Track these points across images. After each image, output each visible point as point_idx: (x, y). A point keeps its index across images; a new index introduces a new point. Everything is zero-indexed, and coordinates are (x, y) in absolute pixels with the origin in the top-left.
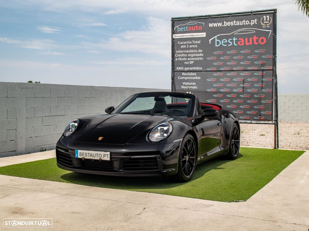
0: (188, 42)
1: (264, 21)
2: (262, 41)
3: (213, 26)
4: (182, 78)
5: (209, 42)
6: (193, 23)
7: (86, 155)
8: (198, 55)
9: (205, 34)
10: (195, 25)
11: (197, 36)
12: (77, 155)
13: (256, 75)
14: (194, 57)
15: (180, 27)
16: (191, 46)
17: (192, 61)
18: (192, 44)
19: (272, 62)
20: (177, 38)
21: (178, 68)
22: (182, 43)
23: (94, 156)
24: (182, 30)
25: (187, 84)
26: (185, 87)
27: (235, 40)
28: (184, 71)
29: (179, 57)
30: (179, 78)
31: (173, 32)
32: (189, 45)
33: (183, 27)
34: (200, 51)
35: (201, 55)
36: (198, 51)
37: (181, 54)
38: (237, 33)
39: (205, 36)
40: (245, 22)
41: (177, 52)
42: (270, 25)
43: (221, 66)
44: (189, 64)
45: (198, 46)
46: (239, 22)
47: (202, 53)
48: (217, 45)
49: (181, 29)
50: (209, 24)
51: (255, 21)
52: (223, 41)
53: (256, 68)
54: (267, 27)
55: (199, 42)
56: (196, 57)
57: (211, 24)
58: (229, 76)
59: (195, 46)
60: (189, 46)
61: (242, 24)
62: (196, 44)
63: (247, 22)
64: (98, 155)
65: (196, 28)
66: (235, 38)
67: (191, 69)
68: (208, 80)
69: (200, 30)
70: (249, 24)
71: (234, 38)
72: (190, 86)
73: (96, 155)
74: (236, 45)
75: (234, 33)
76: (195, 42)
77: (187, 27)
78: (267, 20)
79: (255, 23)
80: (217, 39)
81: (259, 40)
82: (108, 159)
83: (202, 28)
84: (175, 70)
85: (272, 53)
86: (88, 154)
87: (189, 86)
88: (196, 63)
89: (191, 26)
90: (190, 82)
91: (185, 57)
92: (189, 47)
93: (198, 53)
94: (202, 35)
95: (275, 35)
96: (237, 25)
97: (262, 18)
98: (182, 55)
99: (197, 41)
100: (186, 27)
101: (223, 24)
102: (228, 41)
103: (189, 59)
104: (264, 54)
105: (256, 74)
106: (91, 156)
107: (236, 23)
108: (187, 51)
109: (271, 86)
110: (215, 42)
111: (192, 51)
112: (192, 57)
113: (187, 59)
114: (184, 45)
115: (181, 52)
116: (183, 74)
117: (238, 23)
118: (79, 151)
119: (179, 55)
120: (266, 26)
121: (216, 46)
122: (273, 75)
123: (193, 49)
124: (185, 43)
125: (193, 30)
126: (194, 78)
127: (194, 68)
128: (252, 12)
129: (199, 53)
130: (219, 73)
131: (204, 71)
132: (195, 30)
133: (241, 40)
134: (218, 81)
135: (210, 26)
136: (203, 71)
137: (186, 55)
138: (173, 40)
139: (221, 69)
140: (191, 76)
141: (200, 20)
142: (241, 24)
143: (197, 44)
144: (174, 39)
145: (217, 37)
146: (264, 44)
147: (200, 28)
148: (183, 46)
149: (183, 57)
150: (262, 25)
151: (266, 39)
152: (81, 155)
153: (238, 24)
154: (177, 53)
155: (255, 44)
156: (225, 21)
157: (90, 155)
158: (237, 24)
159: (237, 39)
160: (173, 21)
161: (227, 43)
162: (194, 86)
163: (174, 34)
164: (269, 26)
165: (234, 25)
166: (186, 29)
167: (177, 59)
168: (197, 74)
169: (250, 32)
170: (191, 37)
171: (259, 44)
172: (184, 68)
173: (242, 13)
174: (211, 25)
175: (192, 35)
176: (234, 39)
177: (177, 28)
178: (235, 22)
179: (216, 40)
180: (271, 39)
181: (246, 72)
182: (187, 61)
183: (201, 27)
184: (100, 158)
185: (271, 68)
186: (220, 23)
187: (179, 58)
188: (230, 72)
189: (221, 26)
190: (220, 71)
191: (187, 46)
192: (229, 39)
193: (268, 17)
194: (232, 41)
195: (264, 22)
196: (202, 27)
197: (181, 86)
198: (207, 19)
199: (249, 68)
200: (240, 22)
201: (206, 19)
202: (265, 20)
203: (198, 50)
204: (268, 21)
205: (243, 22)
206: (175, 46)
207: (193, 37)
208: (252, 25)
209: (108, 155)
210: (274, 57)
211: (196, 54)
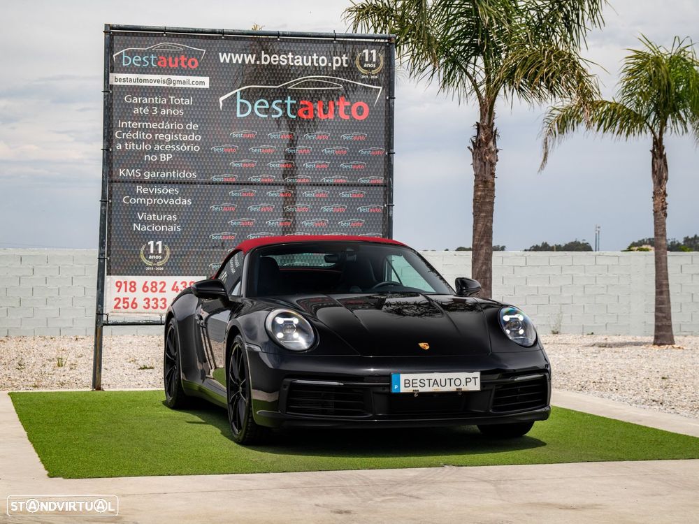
0: (156, 98)
1: (365, 62)
2: (360, 111)
3: (231, 60)
4: (136, 201)
5: (218, 103)
6: (172, 48)
7: (422, 385)
8: (186, 138)
9: (206, 80)
10: (178, 54)
11: (184, 83)
12: (396, 387)
13: (344, 198)
14: (172, 142)
15: (131, 54)
16: (164, 112)
17: (166, 152)
18: (168, 106)
19: (383, 167)
20: (122, 83)
21: (125, 172)
22: (136, 100)
23: (443, 384)
24: (138, 62)
25: (150, 218)
26: (145, 228)
27: (292, 105)
28: (141, 182)
29: (128, 141)
30: (127, 200)
31: (110, 67)
32: (160, 106)
33: (142, 54)
34: (192, 126)
35: (194, 137)
36: (185, 127)
37: (133, 131)
38: (297, 86)
39: (207, 86)
40: (318, 60)
41: (121, 124)
42: (379, 73)
43: (251, 172)
44: (158, 161)
45: (185, 111)
46: (303, 59)
47: (197, 133)
48: (241, 113)
49: (135, 60)
50: (220, 54)
51: (342, 60)
52: (259, 104)
53: (345, 178)
54: (372, 77)
55: (189, 102)
56: (179, 143)
57: (225, 54)
58: (272, 198)
59: (176, 112)
60: (159, 110)
61: (310, 64)
62: (179, 107)
63: (323, 61)
64: (452, 381)
65: (179, 62)
66: (291, 99)
67: (164, 175)
68: (213, 208)
69: (193, 67)
70: (327, 67)
71: (289, 98)
72: (161, 223)
73: (448, 381)
74: (294, 117)
75: (289, 85)
76: (177, 101)
77: (152, 57)
78: (370, 62)
79: (342, 64)
80: (241, 98)
81: (352, 109)
82: (477, 387)
83: (197, 64)
84: (115, 178)
85: (383, 144)
86: (427, 382)
87: (157, 223)
88: (180, 160)
89: (167, 54)
90: (159, 213)
91: (146, 141)
92: (158, 114)
93: (185, 132)
94: (197, 83)
95: (391, 100)
96: (298, 64)
97: (359, 55)
98: (137, 135)
99: (182, 99)
100: (150, 55)
101: (259, 58)
102: (270, 105)
103: (158, 147)
104: (365, 144)
105: (343, 195)
106: (436, 386)
107: (293, 59)
108: (153, 126)
109: (381, 227)
110: (236, 104)
111: (169, 126)
112: (167, 143)
113: (153, 146)
114: (144, 106)
115: (134, 125)
116: (139, 189)
117: (300, 60)
118: (403, 377)
119: (129, 135)
120: (369, 75)
121: (239, 115)
122: (385, 199)
123: (171, 118)
124: (146, 100)
125: (172, 66)
126: (173, 202)
127: (174, 175)
128: (335, 37)
129: (188, 133)
130: (245, 189)
131: (202, 183)
132: (176, 65)
133: (306, 106)
134: (243, 212)
135: (222, 61)
136: (199, 183)
137: (149, 136)
138: (109, 89)
139: (252, 179)
140: (162, 196)
141: (191, 40)
142: (307, 63)
143: (184, 106)
144: (112, 86)
145: (241, 92)
146: (365, 120)
147: (193, 63)
148: (141, 109)
149: (138, 142)
150: (360, 72)
151: (370, 108)
152: (407, 385)
153: (298, 62)
154: (121, 129)
155: (341, 119)
156: (263, 52)
157: (432, 382)
158: (295, 61)
159: (295, 102)
160: (111, 35)
161: (268, 109)
162: (171, 223)
163: (112, 72)
164: (376, 75)
165: (288, 65)
166: (150, 61)
167: (119, 147)
168: (180, 189)
169: (329, 85)
170: (165, 85)
171: (352, 118)
172: (141, 173)
173: (310, 37)
174: (224, 58)
175: (169, 80)
176: (289, 101)
177: (121, 54)
178: (290, 56)
179: (239, 100)
180: (380, 108)
181: (319, 190)
182: (152, 152)
183: (196, 61)
184: (458, 387)
185: (381, 180)
186: (250, 56)
187: (126, 144)
188: (276, 187)
189: (253, 62)
190: (248, 184)
191: (151, 110)
192: (274, 100)
193: (374, 52)
194: (284, 106)
195: (365, 65)
196: (198, 60)
197: (132, 224)
198: (213, 41)
199: (325, 180)
200: (305, 57)
201: (209, 41)
202: (367, 60)
203: (185, 123)
204: (374, 63)
205: (312, 60)
206: (115, 107)
207: (172, 85)
208: (334, 69)
209: (475, 378)
210: (389, 154)
211: (180, 135)
